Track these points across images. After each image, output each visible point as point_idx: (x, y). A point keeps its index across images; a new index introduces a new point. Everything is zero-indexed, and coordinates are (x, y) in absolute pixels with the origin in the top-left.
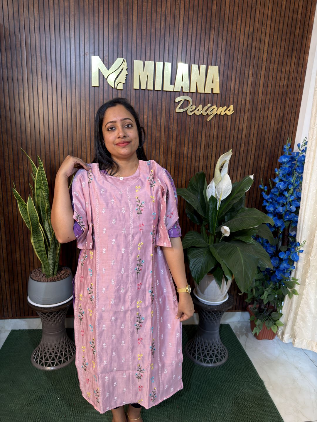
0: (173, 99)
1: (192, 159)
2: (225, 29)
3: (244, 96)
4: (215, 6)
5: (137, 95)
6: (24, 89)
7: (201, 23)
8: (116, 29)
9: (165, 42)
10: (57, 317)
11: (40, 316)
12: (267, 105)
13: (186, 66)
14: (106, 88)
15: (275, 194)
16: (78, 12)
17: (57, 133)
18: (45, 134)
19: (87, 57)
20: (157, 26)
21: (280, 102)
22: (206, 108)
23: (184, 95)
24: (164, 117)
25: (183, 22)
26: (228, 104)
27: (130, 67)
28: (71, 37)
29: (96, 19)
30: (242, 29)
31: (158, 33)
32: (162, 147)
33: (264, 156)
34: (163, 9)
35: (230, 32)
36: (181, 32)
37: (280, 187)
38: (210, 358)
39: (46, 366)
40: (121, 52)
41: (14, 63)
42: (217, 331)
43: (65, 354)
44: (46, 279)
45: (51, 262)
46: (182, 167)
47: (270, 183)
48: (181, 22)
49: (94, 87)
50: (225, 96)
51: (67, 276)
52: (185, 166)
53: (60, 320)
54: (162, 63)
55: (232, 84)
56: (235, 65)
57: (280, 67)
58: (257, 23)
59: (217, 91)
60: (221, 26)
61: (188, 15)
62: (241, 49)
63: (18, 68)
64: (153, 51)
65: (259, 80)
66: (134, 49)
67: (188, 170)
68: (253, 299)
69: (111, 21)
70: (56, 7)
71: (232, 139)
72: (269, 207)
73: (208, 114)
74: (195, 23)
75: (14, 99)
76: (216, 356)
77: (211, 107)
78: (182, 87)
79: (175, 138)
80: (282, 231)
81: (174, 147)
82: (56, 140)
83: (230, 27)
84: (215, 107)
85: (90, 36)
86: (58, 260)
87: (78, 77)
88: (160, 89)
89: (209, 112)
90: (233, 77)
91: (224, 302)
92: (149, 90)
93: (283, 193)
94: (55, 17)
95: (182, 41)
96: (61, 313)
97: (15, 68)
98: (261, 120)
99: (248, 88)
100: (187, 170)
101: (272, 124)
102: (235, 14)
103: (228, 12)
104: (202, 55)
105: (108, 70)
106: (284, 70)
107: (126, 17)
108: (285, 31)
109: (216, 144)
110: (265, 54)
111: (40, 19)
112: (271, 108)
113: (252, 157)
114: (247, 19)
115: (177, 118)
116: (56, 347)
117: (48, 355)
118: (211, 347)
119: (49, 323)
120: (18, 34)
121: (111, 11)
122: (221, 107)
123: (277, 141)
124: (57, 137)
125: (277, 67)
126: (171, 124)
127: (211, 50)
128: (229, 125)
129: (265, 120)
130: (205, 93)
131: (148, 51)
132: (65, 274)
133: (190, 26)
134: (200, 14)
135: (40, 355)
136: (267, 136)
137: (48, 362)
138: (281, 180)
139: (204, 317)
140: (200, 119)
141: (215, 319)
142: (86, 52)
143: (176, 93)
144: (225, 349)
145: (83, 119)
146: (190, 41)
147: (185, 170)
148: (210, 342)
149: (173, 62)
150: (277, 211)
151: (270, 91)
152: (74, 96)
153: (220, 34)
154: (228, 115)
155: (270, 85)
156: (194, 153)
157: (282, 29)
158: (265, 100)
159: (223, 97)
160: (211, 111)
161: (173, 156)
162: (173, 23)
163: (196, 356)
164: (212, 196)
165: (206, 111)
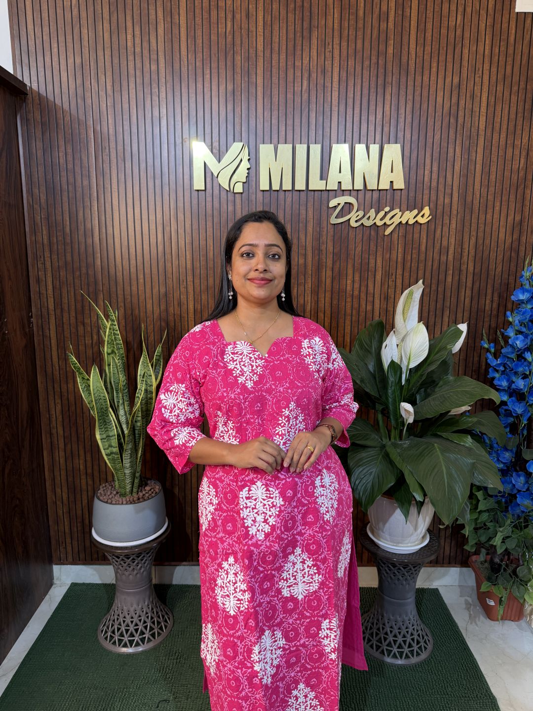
0: (325, 202)
1: (361, 300)
2: (410, 83)
3: (448, 191)
4: (392, 48)
5: (267, 200)
6: (92, 200)
7: (368, 77)
8: (230, 98)
9: (310, 112)
10: (138, 563)
11: (111, 560)
12: (490, 204)
13: (345, 148)
14: (216, 192)
15: (509, 356)
16: (172, 78)
17: (142, 265)
18: (124, 268)
19: (186, 145)
20: (296, 88)
21: (514, 197)
22: (382, 214)
23: (343, 195)
24: (312, 232)
25: (338, 78)
26: (420, 206)
27: (254, 157)
28: (161, 116)
29: (200, 86)
30: (440, 81)
31: (298, 99)
32: (310, 281)
33: (489, 291)
34: (306, 62)
35: (418, 89)
36: (335, 94)
37: (516, 344)
38: (399, 648)
39: (119, 646)
40: (240, 134)
41: (77, 162)
42: (411, 600)
43: (150, 627)
44: (120, 500)
45: (127, 471)
46: (343, 312)
47: (501, 337)
48: (336, 79)
49: (198, 191)
50: (414, 193)
51: (153, 495)
52: (349, 311)
53: (143, 570)
54: (305, 146)
55: (427, 172)
56: (430, 141)
57: (510, 137)
58: (466, 69)
59: (400, 184)
60: (403, 80)
61: (346, 66)
62: (439, 114)
63: (83, 169)
64: (290, 128)
65: (474, 163)
66: (260, 127)
67: (354, 318)
68: (479, 545)
69: (222, 88)
70: (138, 73)
71: (430, 263)
72: (499, 380)
73: (385, 223)
74: (358, 79)
75: (77, 216)
76: (410, 646)
77: (390, 211)
78: (340, 183)
79: (331, 265)
80: (526, 422)
81: (329, 281)
82: (141, 276)
83: (419, 78)
84: (397, 211)
85: (191, 113)
86: (139, 469)
87: (172, 177)
88: (304, 188)
89: (387, 220)
90: (428, 161)
91: (422, 548)
92: (285, 191)
93: (523, 355)
94: (137, 89)
95: (337, 108)
96: (144, 556)
97: (78, 169)
98: (481, 229)
99: (455, 177)
100: (352, 318)
101: (502, 235)
102: (427, 57)
103: (414, 55)
104: (372, 128)
105: (219, 162)
106: (518, 142)
107: (246, 79)
108: (516, 78)
109: (401, 273)
110: (483, 119)
111: (115, 93)
112: (497, 208)
113: (468, 292)
114: (447, 64)
115: (332, 233)
116: (137, 614)
117: (123, 628)
118: (399, 629)
119: (125, 572)
120: (82, 117)
121: (222, 71)
122: (409, 212)
123: (512, 264)
124: (142, 273)
125: (505, 138)
126: (323, 243)
127: (387, 119)
128: (425, 241)
129: (488, 229)
130: (380, 190)
131: (282, 128)
132: (150, 492)
133: (351, 83)
134: (367, 63)
135: (112, 627)
136: (493, 255)
137: (123, 640)
138: (519, 332)
139: (386, 574)
140: (373, 233)
141: (405, 578)
142: (184, 138)
143: (330, 192)
144: (427, 635)
145: (182, 243)
146: (352, 107)
147: (349, 318)
148: (399, 619)
149: (324, 143)
150: (513, 386)
151: (494, 180)
152: (168, 206)
153: (402, 93)
154: (421, 224)
155: (493, 169)
156: (363, 288)
157: (511, 76)
158: (486, 195)
159: (412, 194)
160: (390, 219)
161: (328, 295)
162: (323, 81)
163: (373, 644)
164: (393, 362)
165: (381, 219)
